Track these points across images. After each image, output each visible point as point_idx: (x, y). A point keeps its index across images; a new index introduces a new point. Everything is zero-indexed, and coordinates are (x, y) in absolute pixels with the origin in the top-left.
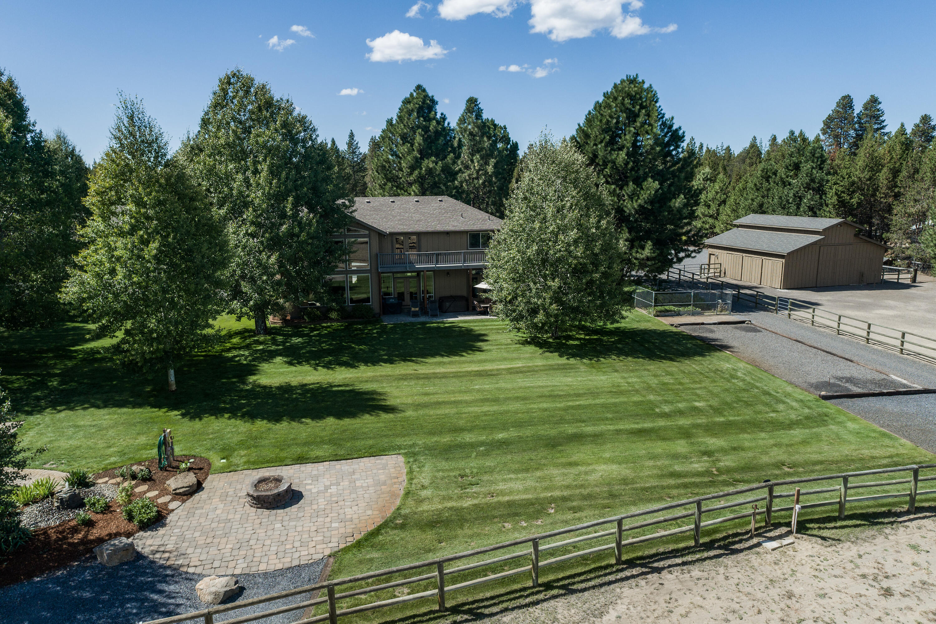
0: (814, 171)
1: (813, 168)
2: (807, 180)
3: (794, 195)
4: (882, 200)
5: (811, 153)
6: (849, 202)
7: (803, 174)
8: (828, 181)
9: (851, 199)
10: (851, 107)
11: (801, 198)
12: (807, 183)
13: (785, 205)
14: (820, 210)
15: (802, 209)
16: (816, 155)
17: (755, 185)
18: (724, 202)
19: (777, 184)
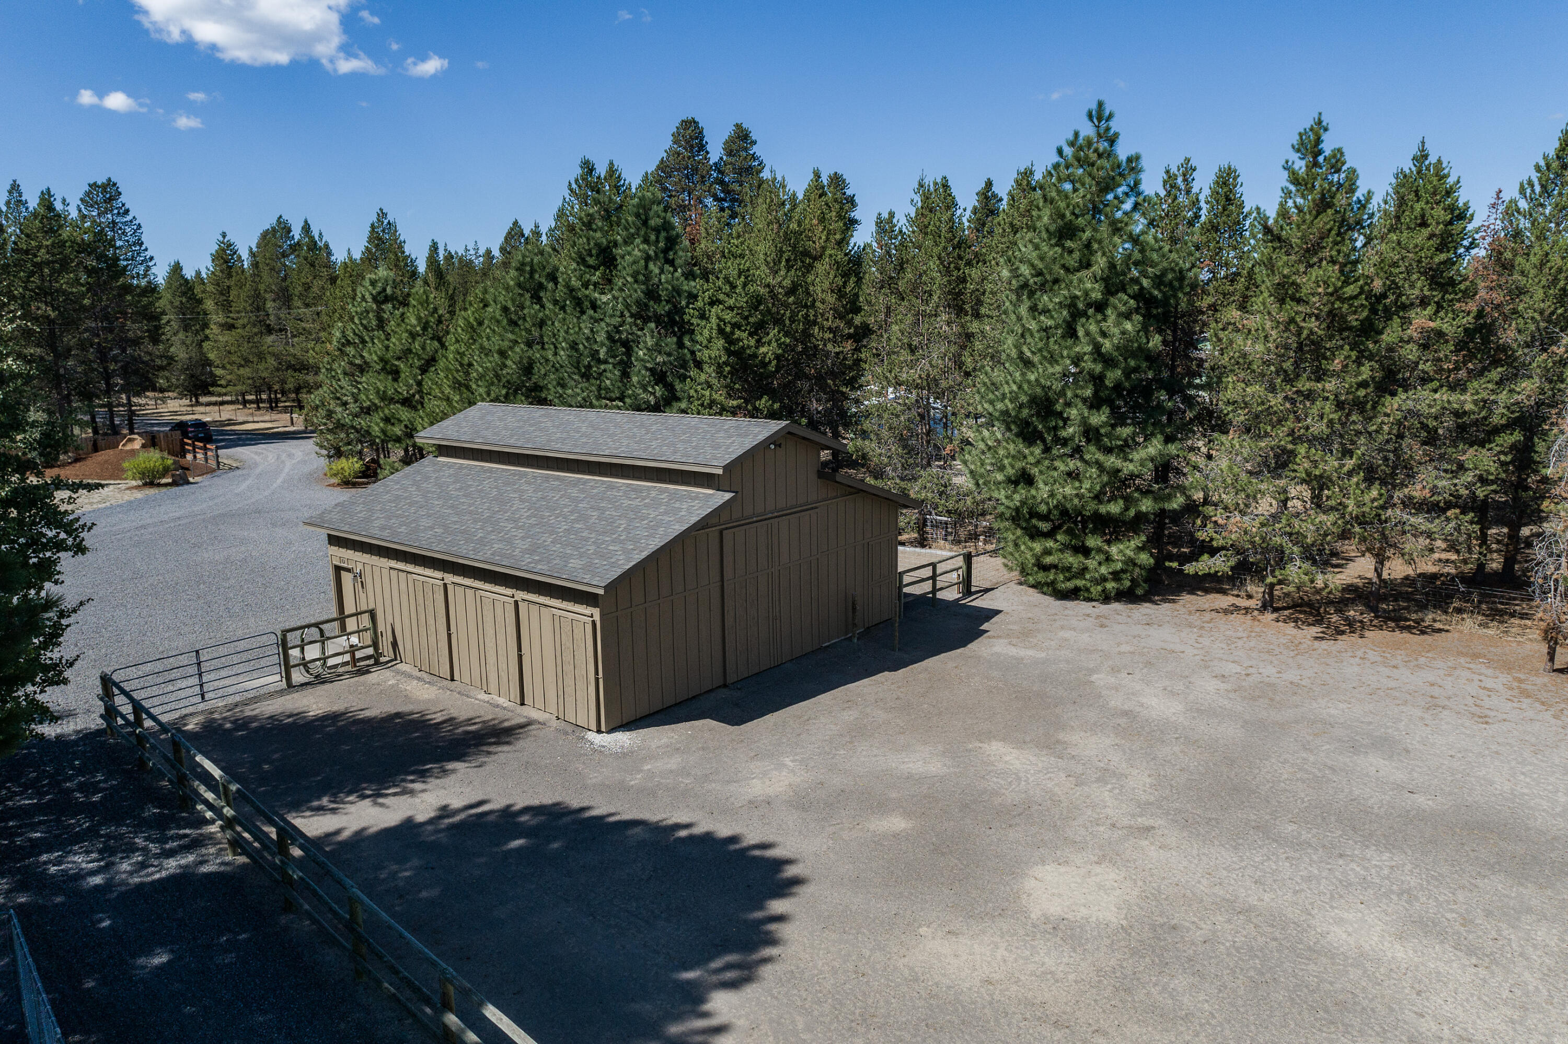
0: (651, 266)
1: (648, 258)
2: (638, 293)
3: (610, 337)
4: (830, 347)
5: (638, 215)
6: (755, 356)
7: (624, 275)
8: (693, 297)
9: (759, 343)
10: (702, 147)
11: (628, 346)
12: (638, 302)
13: (589, 367)
14: (683, 378)
15: (635, 379)
16: (652, 223)
17: (505, 309)
18: (431, 361)
19: (563, 308)
